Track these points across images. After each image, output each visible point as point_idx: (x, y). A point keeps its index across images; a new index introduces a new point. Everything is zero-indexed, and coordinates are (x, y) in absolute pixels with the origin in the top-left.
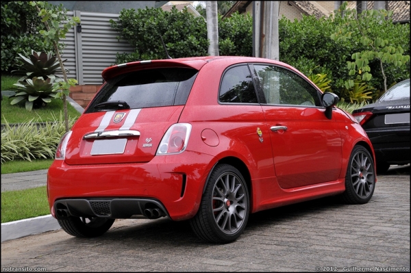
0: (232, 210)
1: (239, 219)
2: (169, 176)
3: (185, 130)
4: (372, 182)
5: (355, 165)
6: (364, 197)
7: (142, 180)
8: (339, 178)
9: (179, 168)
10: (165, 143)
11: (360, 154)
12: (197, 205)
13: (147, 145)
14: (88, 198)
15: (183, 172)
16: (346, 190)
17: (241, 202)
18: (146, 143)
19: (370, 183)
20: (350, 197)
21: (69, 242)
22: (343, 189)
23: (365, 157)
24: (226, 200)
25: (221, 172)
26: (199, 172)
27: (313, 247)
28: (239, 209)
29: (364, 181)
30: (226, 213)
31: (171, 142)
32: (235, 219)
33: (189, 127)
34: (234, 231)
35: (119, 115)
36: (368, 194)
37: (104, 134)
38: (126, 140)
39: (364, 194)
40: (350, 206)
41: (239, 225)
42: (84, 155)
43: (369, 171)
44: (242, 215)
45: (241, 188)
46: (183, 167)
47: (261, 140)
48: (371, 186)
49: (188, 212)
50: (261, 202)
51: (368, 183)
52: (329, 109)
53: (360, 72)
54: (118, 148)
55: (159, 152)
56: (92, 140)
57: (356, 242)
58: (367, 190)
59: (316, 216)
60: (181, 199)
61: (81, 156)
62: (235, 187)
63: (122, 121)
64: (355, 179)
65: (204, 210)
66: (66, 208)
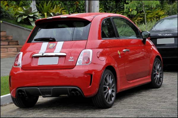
0: (110, 91)
1: (113, 96)
2: (83, 75)
4: (162, 77)
5: (155, 68)
6: (159, 85)
8: (149, 75)
9: (87, 71)
10: (81, 59)
11: (157, 62)
12: (97, 89)
13: (71, 60)
14: (39, 87)
15: (89, 74)
16: (152, 81)
17: (113, 88)
18: (70, 59)
19: (161, 77)
20: (153, 84)
22: (150, 80)
23: (159, 63)
24: (108, 87)
25: (106, 74)
28: (113, 91)
29: (158, 76)
30: (108, 94)
31: (83, 59)
32: (112, 96)
33: (91, 51)
34: (111, 102)
35: (52, 45)
36: (160, 83)
37: (44, 54)
38: (58, 58)
39: (159, 83)
41: (113, 99)
42: (34, 65)
43: (160, 71)
44: (114, 94)
45: (113, 81)
47: (120, 57)
48: (161, 79)
49: (93, 93)
51: (160, 77)
52: (144, 39)
56: (38, 57)
58: (160, 81)
60: (90, 86)
61: (32, 65)
62: (111, 80)
63: (54, 48)
64: (155, 75)
65: (100, 92)
66: (24, 92)
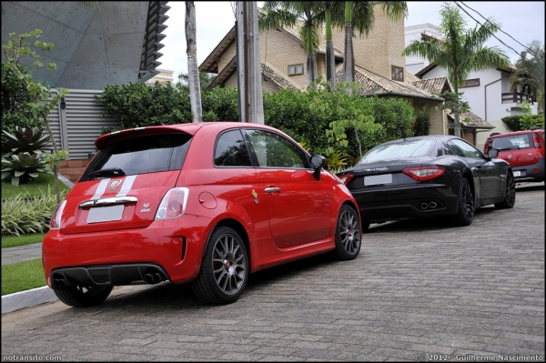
0: (232, 271)
1: (239, 280)
2: (169, 240)
3: (183, 193)
4: (359, 238)
5: (343, 223)
6: (352, 254)
7: (140, 246)
8: (330, 236)
9: (178, 232)
10: (163, 207)
11: (347, 213)
12: (198, 267)
13: (145, 210)
14: (86, 266)
15: (182, 235)
16: (336, 248)
17: (240, 262)
18: (144, 208)
19: (357, 240)
20: (340, 254)
21: (66, 312)
22: (333, 246)
23: (351, 215)
24: (225, 261)
25: (220, 234)
26: (198, 235)
27: (311, 302)
28: (238, 270)
29: (351, 238)
30: (226, 275)
31: (170, 207)
32: (235, 279)
33: (186, 191)
34: (234, 292)
35: (115, 182)
36: (356, 250)
37: (100, 201)
38: (123, 206)
39: (352, 251)
40: (340, 263)
41: (239, 285)
42: (81, 223)
43: (355, 228)
44: (242, 275)
45: (239, 249)
46: (182, 230)
47: (257, 201)
48: (358, 243)
49: (189, 275)
50: (259, 261)
51: (355, 240)
52: (317, 171)
53: (338, 139)
54: (116, 214)
55: (158, 216)
56: (88, 208)
57: (350, 294)
58: (355, 246)
59: (310, 273)
60: (181, 262)
61: (77, 225)
62: (234, 248)
63: (119, 188)
64: (344, 236)
65: (204, 272)
66: (63, 277)
